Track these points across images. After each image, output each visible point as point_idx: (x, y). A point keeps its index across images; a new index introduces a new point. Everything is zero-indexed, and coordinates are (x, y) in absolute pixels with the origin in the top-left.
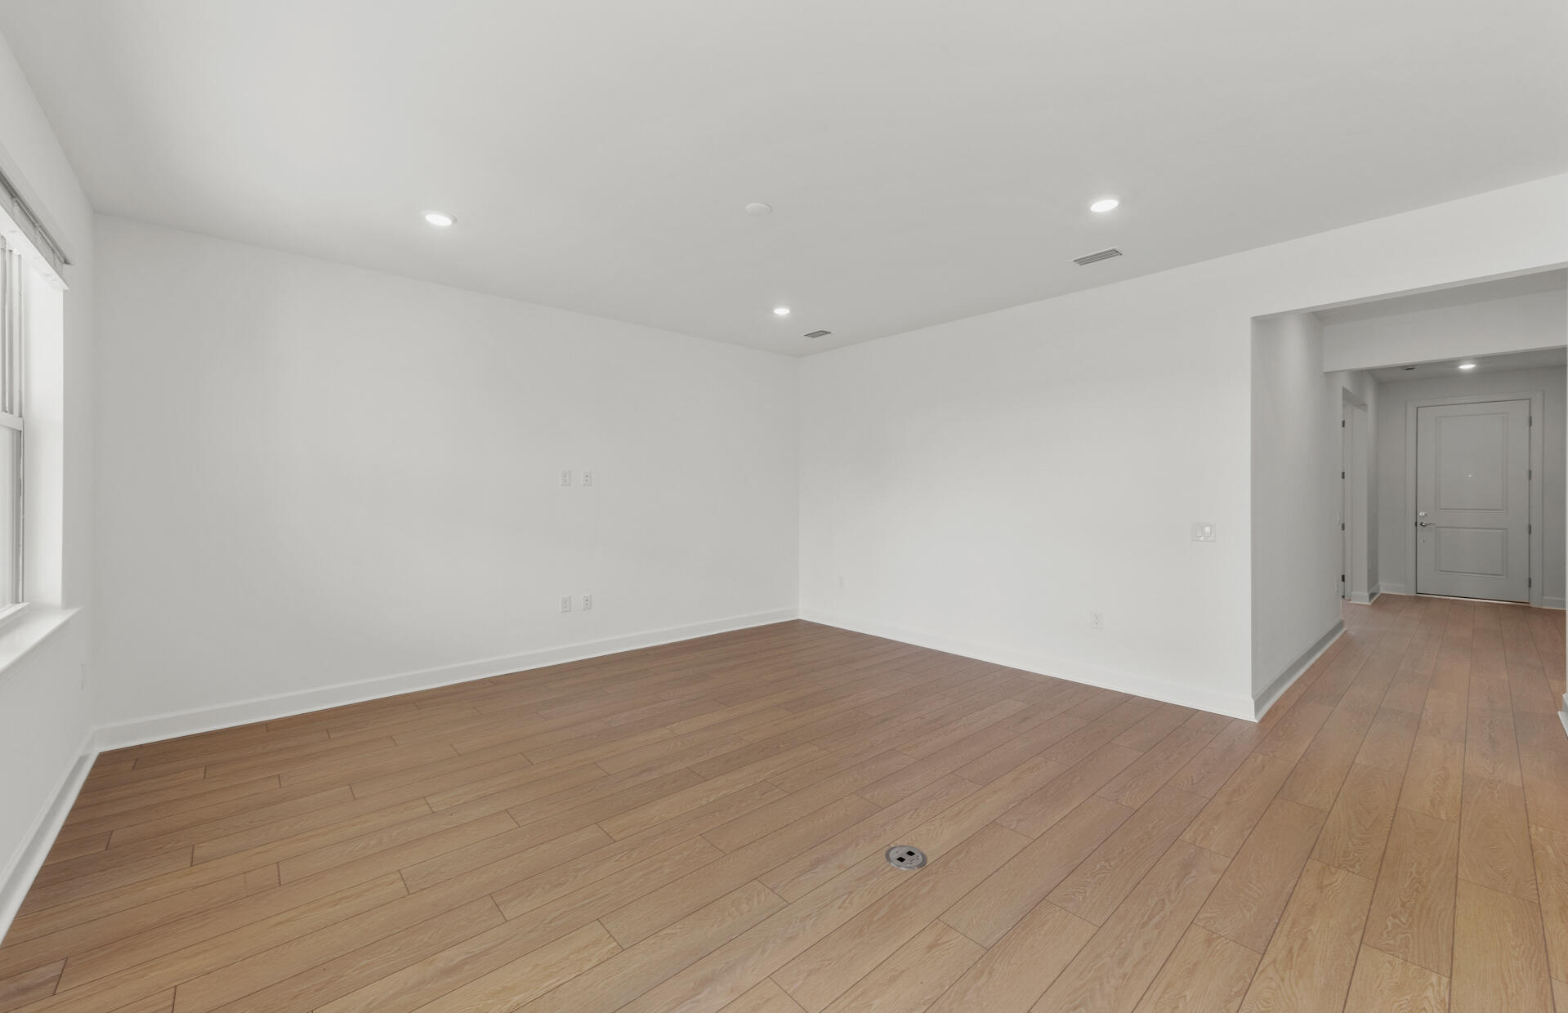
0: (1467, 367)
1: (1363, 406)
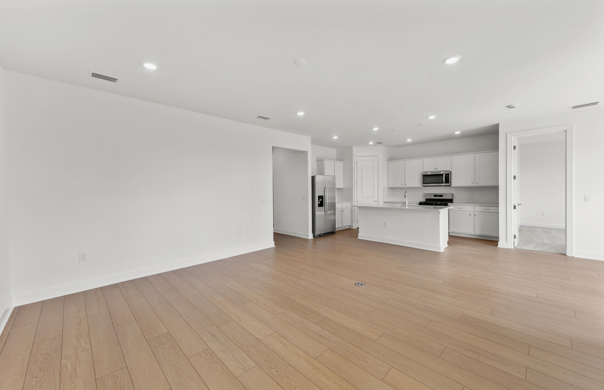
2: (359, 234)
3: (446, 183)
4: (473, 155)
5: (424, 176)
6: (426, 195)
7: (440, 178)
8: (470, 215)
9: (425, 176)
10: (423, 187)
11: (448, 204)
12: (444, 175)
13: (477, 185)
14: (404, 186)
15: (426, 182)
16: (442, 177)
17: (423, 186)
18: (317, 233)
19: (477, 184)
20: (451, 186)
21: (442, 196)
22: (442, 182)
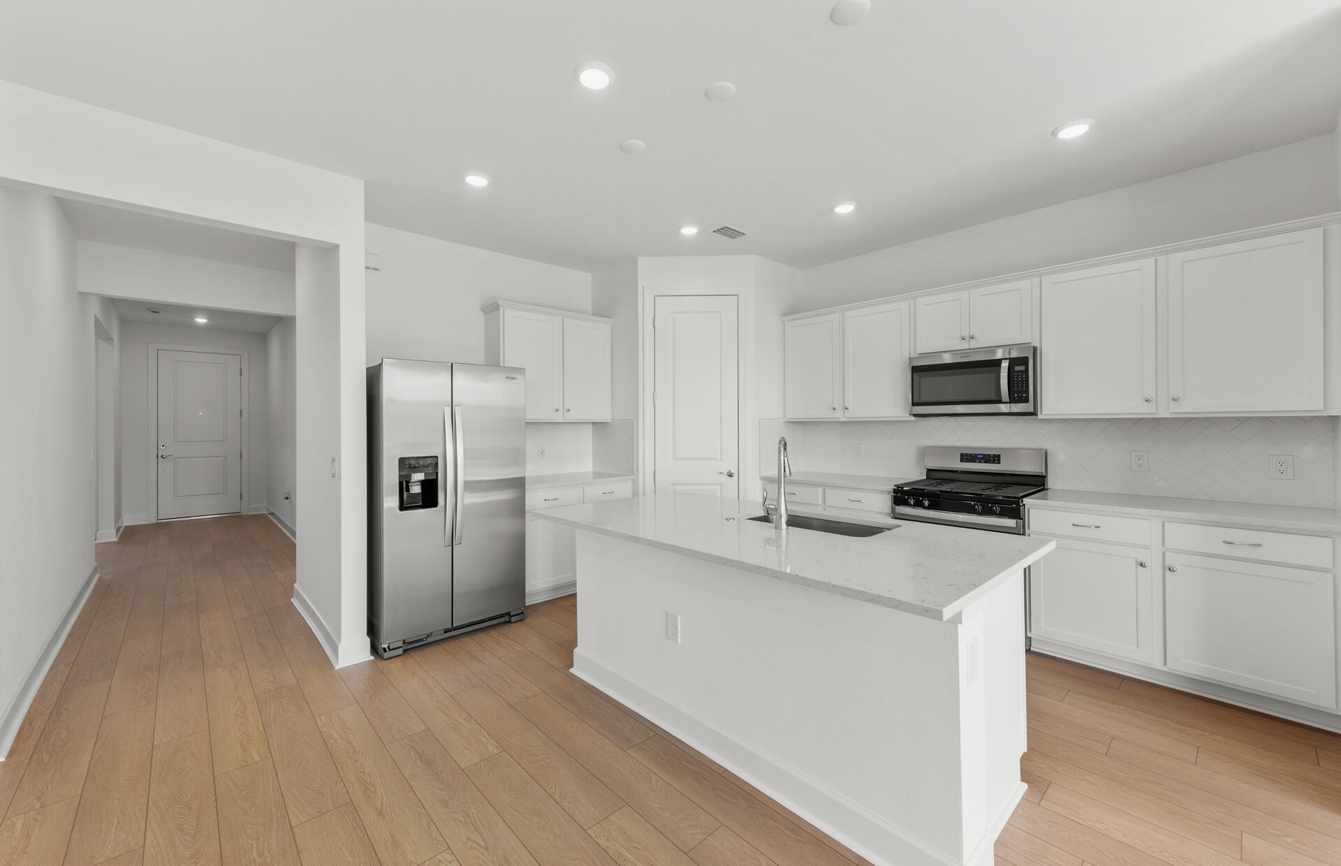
0: (201, 320)
1: (109, 339)
2: (576, 651)
3: (1012, 400)
4: (1151, 261)
5: (917, 371)
6: (924, 452)
7: (983, 377)
8: (1142, 565)
9: (920, 372)
10: (913, 418)
11: (1026, 501)
12: (1005, 364)
13: (1172, 410)
14: (839, 416)
15: (923, 400)
16: (993, 375)
17: (915, 415)
18: (390, 634)
19: (1172, 403)
20: (1040, 416)
21: (996, 459)
22: (993, 397)
